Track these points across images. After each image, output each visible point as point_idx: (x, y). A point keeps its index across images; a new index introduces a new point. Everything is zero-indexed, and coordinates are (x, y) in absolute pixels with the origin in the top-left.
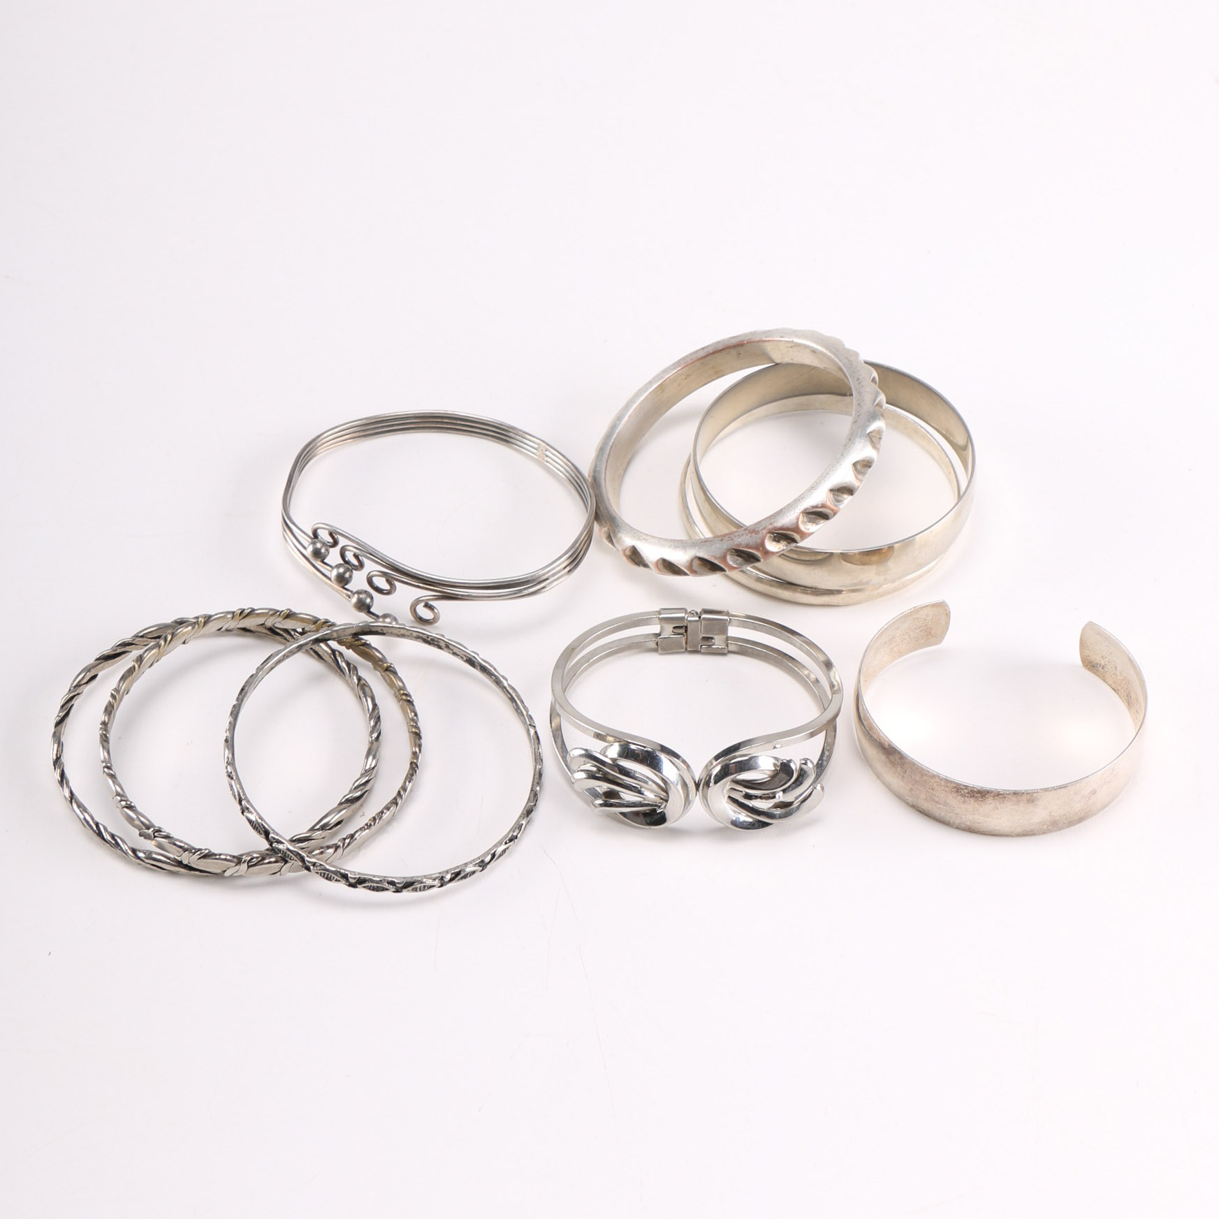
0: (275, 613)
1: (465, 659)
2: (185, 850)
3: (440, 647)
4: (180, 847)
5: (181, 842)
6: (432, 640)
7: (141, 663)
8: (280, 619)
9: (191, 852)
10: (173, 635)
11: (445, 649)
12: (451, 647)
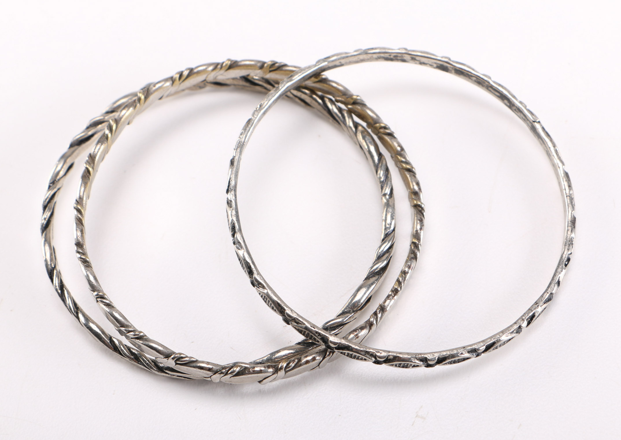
0: (217, 66)
1: (435, 65)
2: (216, 372)
3: (404, 61)
4: (209, 370)
5: (208, 363)
6: (395, 56)
7: (94, 163)
8: (222, 72)
9: (222, 373)
10: (117, 121)
11: (411, 61)
12: (417, 58)
